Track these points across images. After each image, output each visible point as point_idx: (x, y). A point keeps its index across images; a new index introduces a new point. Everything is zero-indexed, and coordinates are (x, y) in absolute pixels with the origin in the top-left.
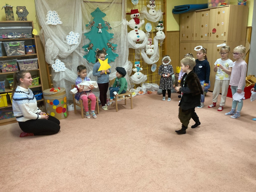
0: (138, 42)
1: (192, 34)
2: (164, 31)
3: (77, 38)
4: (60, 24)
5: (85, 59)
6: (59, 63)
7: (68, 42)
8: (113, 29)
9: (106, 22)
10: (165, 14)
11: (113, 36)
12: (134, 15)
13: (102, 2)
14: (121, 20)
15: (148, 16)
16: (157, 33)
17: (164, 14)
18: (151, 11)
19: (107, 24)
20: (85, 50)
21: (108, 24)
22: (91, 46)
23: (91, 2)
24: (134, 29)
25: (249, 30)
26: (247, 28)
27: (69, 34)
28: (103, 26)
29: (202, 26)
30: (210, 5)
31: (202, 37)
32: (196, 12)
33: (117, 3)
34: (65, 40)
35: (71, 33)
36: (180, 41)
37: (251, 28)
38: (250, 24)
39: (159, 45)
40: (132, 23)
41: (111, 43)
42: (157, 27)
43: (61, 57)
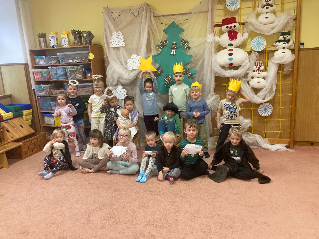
0: (231, 66)
2: (292, 48)
4: (123, 46)
6: (120, 90)
7: (129, 66)
8: (192, 48)
11: (192, 59)
12: (227, 27)
14: (206, 36)
15: (256, 27)
16: (276, 53)
18: (262, 18)
19: (184, 42)
21: (186, 43)
22: (160, 72)
23: (163, 16)
24: (227, 48)
27: (131, 57)
28: (178, 46)
34: (126, 63)
35: (134, 56)
41: (189, 69)
42: (277, 43)
43: (122, 83)
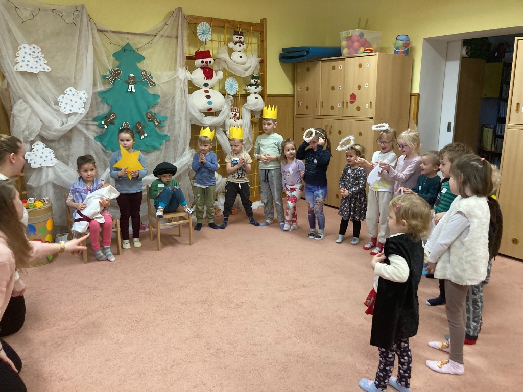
0: (210, 113)
1: (315, 102)
2: (262, 94)
3: (82, 101)
4: (46, 71)
5: (98, 143)
6: (41, 150)
7: (62, 108)
8: (158, 85)
9: (145, 72)
10: (264, 62)
11: (159, 100)
12: (203, 62)
13: (136, 34)
14: (175, 70)
15: (230, 66)
16: (249, 98)
17: (262, 62)
18: (236, 56)
19: (146, 75)
20: (98, 125)
21: (148, 77)
22: (112, 118)
23: (113, 32)
24: (201, 89)
25: (415, 100)
26: (411, 96)
27: (65, 92)
28: (137, 80)
29: (333, 88)
30: (345, 52)
31: (332, 108)
32: (322, 61)
33: (167, 37)
34: (56, 103)
35: (70, 91)
36: (295, 114)
37: (417, 97)
38: (416, 89)
39: (251, 121)
40: (198, 76)
41: (155, 114)
42: (249, 87)
43: (46, 138)
